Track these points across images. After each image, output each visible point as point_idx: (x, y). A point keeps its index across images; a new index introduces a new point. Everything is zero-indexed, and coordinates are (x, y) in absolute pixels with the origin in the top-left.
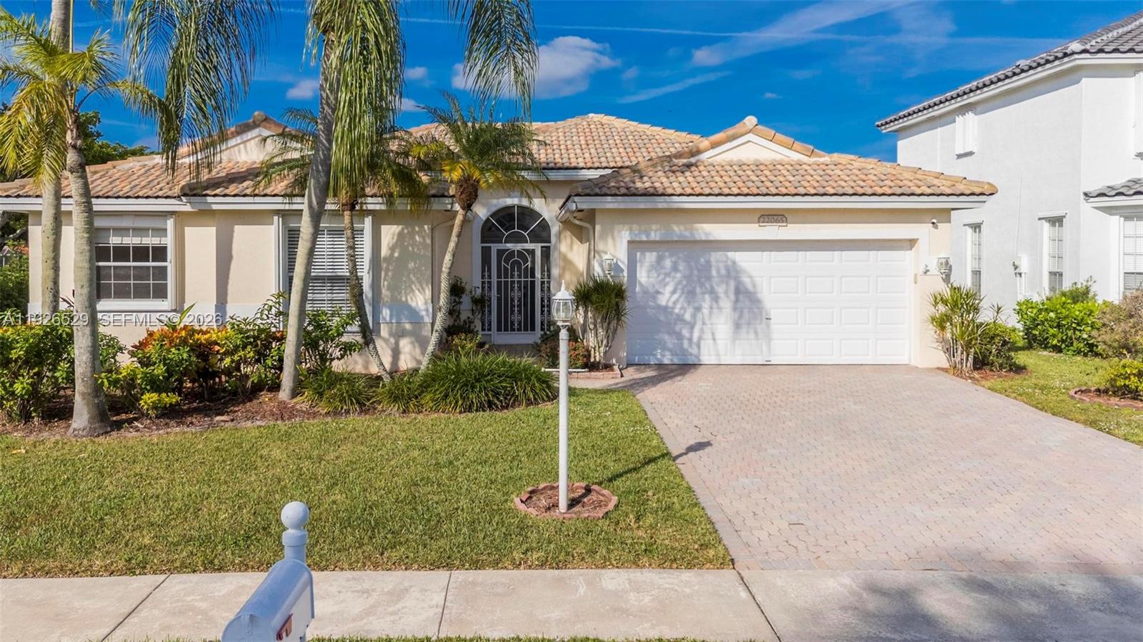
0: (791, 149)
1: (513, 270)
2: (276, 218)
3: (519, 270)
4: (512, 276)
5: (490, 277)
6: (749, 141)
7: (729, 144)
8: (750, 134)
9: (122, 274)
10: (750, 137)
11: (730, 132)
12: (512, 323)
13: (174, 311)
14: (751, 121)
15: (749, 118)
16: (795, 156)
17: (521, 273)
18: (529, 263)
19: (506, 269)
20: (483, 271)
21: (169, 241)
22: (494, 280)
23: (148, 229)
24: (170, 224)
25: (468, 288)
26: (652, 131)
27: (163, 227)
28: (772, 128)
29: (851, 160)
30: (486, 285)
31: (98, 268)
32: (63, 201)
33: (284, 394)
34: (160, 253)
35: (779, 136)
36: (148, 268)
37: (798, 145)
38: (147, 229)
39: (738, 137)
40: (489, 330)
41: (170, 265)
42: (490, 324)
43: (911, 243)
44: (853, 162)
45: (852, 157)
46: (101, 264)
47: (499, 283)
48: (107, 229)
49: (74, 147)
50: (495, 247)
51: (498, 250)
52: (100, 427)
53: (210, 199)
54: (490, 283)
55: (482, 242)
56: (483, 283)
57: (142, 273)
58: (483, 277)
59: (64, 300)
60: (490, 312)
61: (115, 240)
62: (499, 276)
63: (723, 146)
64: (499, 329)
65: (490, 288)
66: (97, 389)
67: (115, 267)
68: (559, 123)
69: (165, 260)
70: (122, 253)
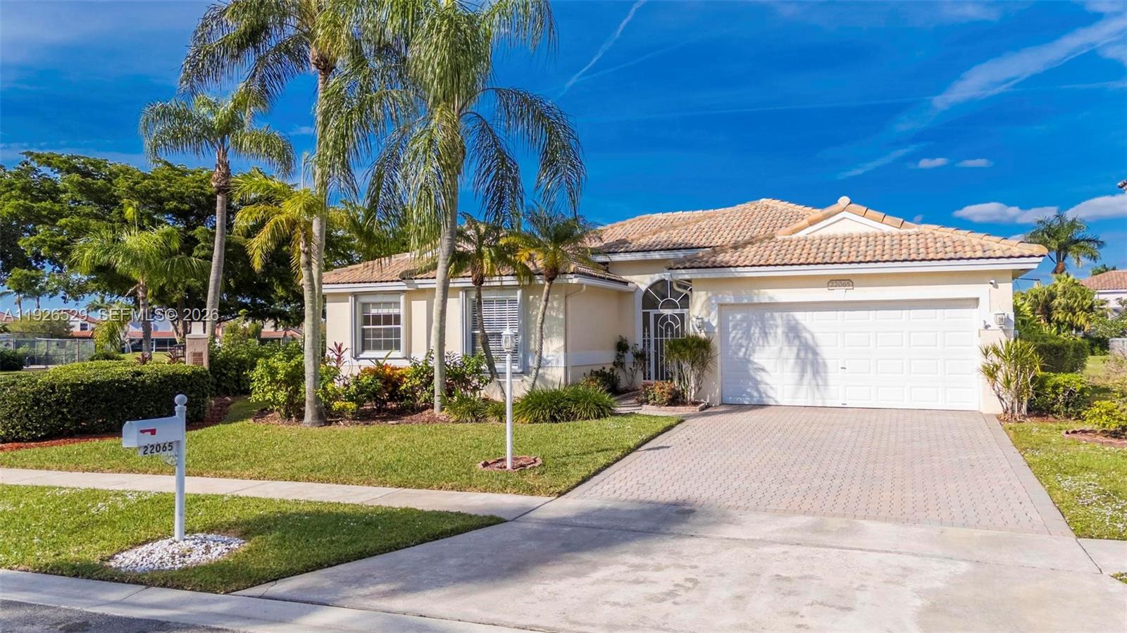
0: (882, 222)
1: (667, 330)
2: (461, 293)
3: (672, 331)
4: (666, 336)
5: (649, 336)
6: (844, 218)
7: (825, 221)
8: (845, 212)
9: (377, 334)
10: (845, 214)
11: (827, 211)
12: (667, 374)
13: (405, 358)
14: (844, 200)
15: (842, 198)
16: (886, 229)
17: (673, 332)
18: (680, 325)
19: (661, 329)
20: (644, 331)
21: (401, 311)
22: (652, 338)
23: (380, 303)
24: (402, 298)
25: (630, 345)
26: (805, 211)
27: (398, 301)
28: (864, 205)
29: (934, 230)
30: (646, 342)
31: (363, 330)
32: (324, 286)
33: (436, 410)
34: (397, 318)
35: (870, 212)
36: (392, 329)
37: (888, 219)
38: (391, 303)
39: (832, 216)
40: (649, 379)
41: (402, 327)
42: (649, 375)
43: (975, 302)
44: (935, 232)
45: (936, 227)
46: (365, 327)
47: (656, 341)
48: (369, 304)
49: (303, 252)
50: (652, 312)
51: (655, 315)
52: (318, 423)
53: (416, 281)
54: (649, 341)
55: (643, 309)
56: (644, 341)
57: (388, 333)
58: (644, 336)
59: (330, 349)
60: (649, 364)
61: (374, 311)
62: (656, 335)
63: (819, 224)
64: (656, 378)
65: (649, 345)
66: (317, 399)
67: (374, 329)
68: (727, 209)
69: (400, 324)
70: (377, 319)
